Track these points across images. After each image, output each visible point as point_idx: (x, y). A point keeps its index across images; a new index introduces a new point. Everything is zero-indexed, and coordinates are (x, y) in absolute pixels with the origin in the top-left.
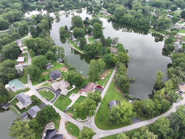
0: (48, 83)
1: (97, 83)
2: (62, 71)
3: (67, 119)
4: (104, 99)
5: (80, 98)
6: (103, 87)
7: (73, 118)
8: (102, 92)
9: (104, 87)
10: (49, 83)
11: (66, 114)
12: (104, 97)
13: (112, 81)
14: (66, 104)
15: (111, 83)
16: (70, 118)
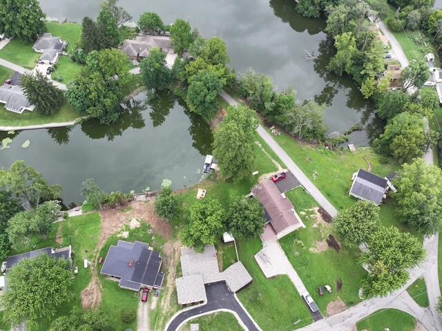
0: (153, 306)
1: (257, 172)
2: (126, 234)
3: (346, 321)
4: (328, 195)
5: (287, 247)
6: (281, 170)
7: (351, 304)
8: (299, 183)
9: (284, 167)
10: (158, 306)
11: (328, 316)
12: (319, 189)
13: (275, 137)
14: (286, 296)
15: (280, 145)
16: (347, 312)
